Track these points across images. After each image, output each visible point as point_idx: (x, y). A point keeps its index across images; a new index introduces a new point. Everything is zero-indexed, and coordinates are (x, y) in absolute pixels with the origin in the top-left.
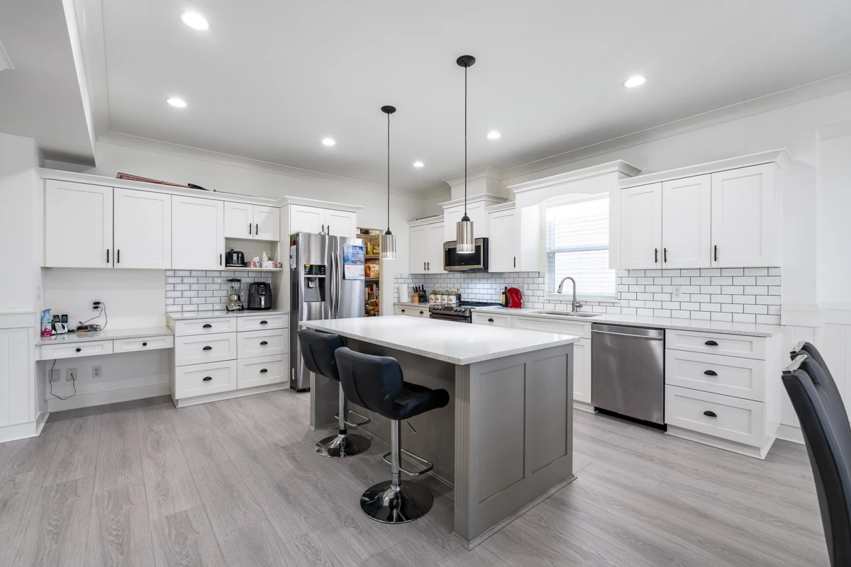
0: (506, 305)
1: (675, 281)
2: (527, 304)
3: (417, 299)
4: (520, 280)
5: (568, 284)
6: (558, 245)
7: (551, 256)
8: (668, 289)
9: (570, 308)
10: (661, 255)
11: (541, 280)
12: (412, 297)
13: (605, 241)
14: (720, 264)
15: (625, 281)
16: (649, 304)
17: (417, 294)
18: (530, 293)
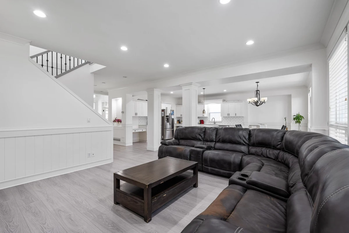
0: (201, 123)
1: (231, 119)
2: (204, 123)
3: (178, 123)
4: (203, 118)
5: (213, 119)
6: (211, 112)
7: (209, 114)
8: (230, 120)
9: (213, 124)
10: (229, 114)
11: (208, 118)
12: (177, 122)
13: (220, 112)
14: (236, 116)
15: (223, 118)
16: (227, 122)
17: (178, 122)
18: (205, 121)
